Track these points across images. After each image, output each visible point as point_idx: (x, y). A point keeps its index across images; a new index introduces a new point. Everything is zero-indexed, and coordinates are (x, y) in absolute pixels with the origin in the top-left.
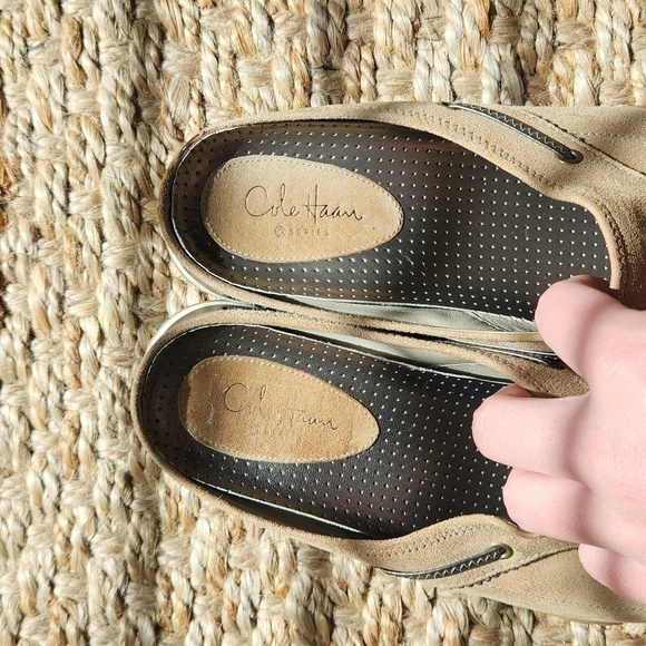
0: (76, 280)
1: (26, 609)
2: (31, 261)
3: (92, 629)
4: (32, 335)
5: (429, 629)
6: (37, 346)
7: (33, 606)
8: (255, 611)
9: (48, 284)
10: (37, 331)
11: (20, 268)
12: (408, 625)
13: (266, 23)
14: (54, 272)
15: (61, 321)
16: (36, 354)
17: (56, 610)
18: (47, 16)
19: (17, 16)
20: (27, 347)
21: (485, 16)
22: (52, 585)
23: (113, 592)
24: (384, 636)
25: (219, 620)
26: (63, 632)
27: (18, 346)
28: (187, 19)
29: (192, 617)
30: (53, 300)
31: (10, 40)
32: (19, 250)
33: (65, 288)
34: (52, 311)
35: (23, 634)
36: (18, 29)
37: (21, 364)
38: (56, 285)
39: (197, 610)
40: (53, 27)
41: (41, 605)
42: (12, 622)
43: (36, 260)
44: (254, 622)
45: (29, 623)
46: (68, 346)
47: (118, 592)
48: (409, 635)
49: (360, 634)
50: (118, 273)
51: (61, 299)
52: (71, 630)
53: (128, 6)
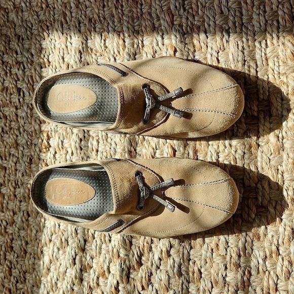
0: (67, 137)
1: (53, 232)
2: (56, 131)
3: (69, 239)
4: (56, 153)
5: (159, 248)
6: (57, 156)
7: (55, 231)
8: (110, 237)
9: (59, 138)
10: (57, 152)
11: (53, 133)
12: (153, 246)
13: (113, 60)
14: (61, 134)
15: (63, 148)
16: (57, 158)
17: (60, 233)
18: (61, 63)
19: (54, 63)
20: (54, 156)
21: (173, 53)
22: (59, 226)
23: (74, 228)
24: (145, 249)
25: (101, 240)
26: (61, 239)
27: (52, 156)
28: (94, 60)
29: (94, 238)
30: (60, 143)
31: (52, 70)
32: (53, 129)
33: (64, 139)
34: (60, 146)
35: (52, 239)
36: (54, 67)
37: (53, 161)
38: (61, 139)
39: (96, 236)
40: (62, 65)
41: (57, 231)
42: (50, 235)
43: (57, 131)
44: (110, 241)
45: (54, 236)
46: (64, 156)
47: (75, 229)
48: (153, 249)
49: (139, 247)
50: (77, 134)
51: (62, 142)
52: (63, 240)
53: (79, 58)
